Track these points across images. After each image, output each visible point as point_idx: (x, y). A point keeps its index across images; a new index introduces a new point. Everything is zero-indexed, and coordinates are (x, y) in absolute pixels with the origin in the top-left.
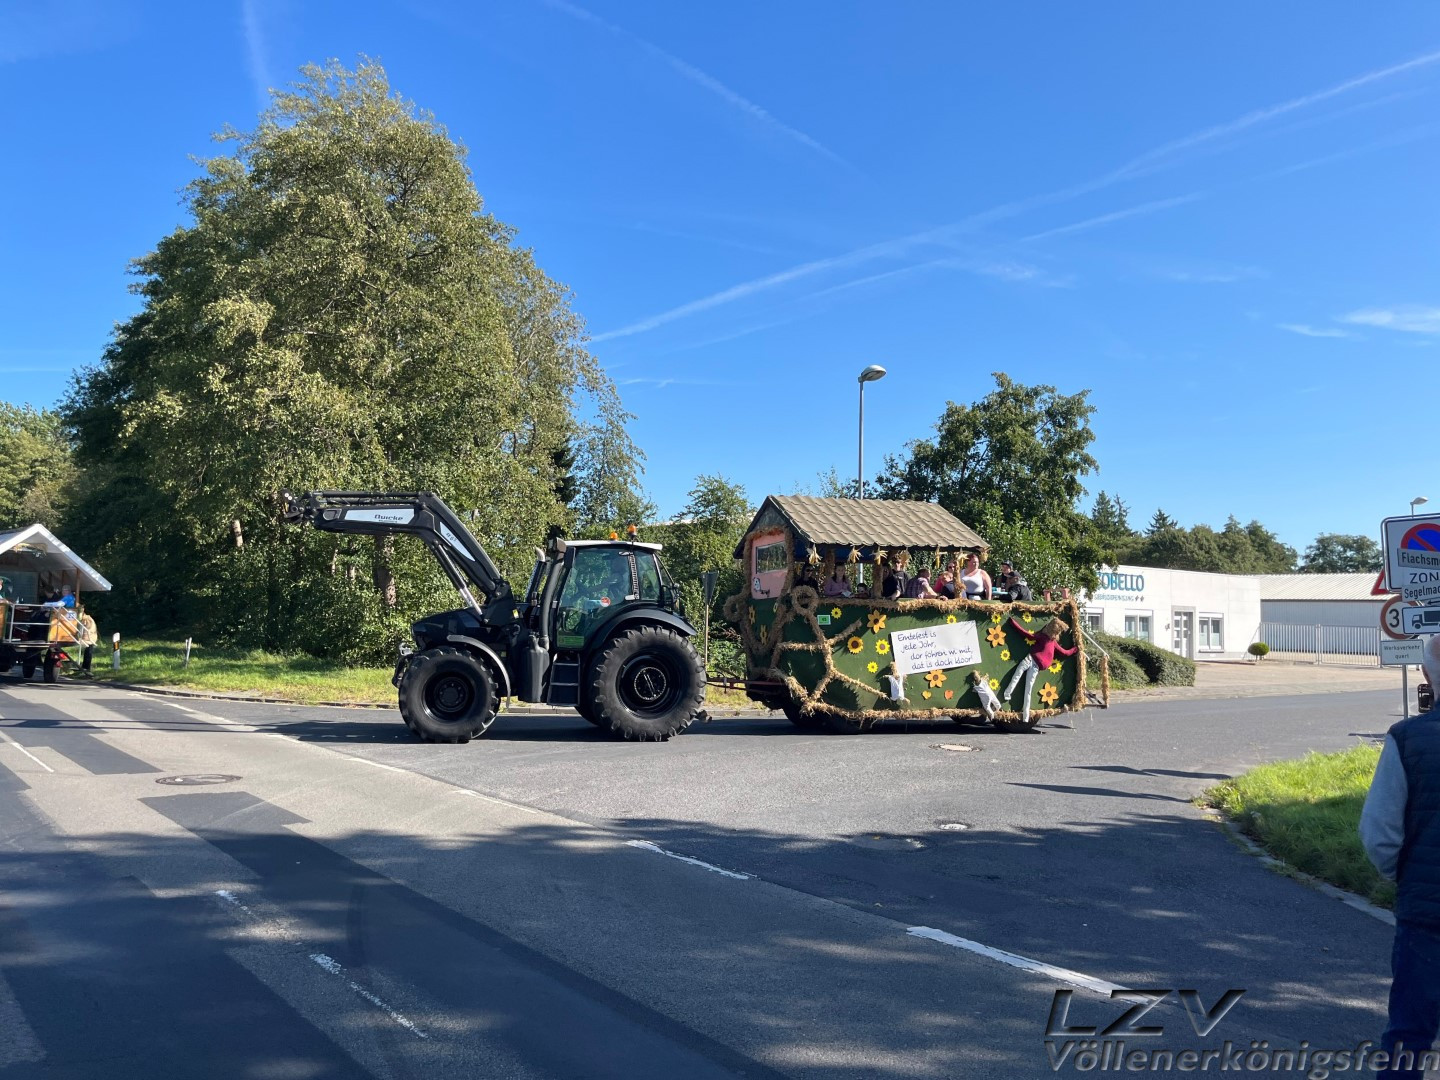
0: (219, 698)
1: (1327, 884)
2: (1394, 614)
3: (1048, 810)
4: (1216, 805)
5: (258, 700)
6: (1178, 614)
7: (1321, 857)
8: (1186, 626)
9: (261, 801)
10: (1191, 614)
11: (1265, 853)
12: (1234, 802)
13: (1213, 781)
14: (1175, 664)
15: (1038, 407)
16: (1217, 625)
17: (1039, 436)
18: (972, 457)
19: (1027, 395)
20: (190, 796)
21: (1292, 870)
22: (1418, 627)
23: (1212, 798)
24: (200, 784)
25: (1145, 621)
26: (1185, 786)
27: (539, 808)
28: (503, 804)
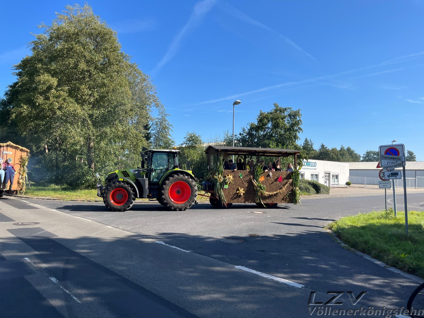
0: (38, 199)
1: (359, 252)
2: (383, 173)
3: (282, 231)
4: (330, 229)
5: (50, 199)
6: (326, 173)
7: (358, 244)
8: (328, 177)
9: (44, 230)
10: (329, 174)
11: (342, 242)
12: (335, 227)
13: (331, 222)
14: (324, 188)
15: (286, 113)
16: (337, 177)
17: (286, 122)
18: (267, 128)
19: (283, 110)
20: (23, 228)
21: (349, 248)
22: (389, 177)
23: (330, 227)
24: (27, 225)
25: (317, 175)
26: (323, 223)
27: (130, 231)
28: (120, 230)
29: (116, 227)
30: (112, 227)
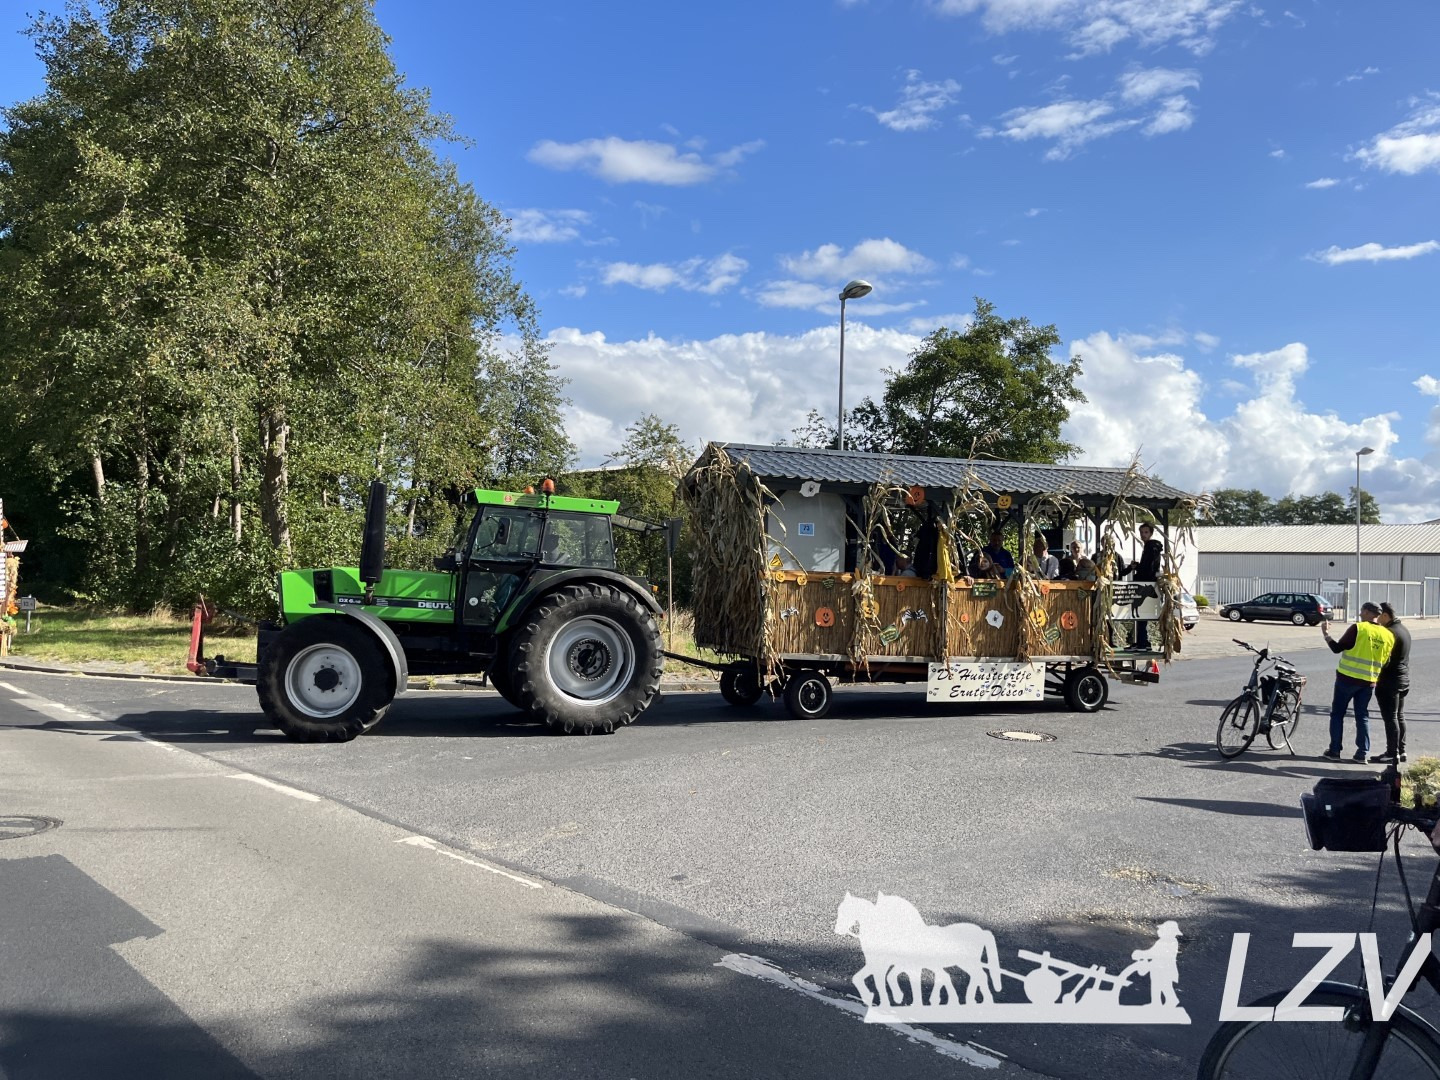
27: (541, 874)
28: (482, 866)
29: (452, 844)
30: (435, 842)
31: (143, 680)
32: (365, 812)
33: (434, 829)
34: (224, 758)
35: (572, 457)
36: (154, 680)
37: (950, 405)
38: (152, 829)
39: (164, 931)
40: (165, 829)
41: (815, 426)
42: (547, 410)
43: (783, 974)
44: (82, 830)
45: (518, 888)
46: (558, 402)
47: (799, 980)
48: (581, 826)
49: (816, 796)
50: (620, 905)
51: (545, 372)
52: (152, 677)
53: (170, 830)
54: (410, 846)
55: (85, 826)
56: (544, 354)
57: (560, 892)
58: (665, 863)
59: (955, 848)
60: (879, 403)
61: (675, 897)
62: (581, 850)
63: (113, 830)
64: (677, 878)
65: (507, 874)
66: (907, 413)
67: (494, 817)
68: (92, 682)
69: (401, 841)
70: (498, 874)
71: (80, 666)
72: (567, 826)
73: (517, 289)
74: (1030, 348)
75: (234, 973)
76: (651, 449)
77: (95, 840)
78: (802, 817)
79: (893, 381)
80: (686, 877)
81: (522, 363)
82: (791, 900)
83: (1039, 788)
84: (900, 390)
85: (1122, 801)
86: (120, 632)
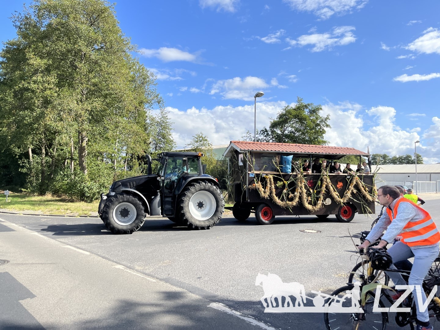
27: (156, 277)
28: (138, 274)
29: (130, 268)
30: (124, 267)
31: (40, 216)
32: (103, 257)
33: (124, 263)
34: (62, 241)
35: (175, 146)
36: (44, 216)
37: (290, 129)
38: (36, 264)
39: (36, 296)
40: (40, 264)
41: (248, 136)
42: (167, 131)
43: (229, 309)
44: (15, 264)
45: (148, 282)
46: (171, 129)
47: (234, 311)
48: (170, 261)
49: (245, 251)
50: (180, 287)
51: (167, 120)
52: (43, 215)
53: (42, 264)
54: (116, 268)
55: (16, 263)
56: (167, 115)
57: (162, 283)
58: (195, 273)
59: (287, 267)
60: (268, 129)
61: (197, 284)
62: (170, 269)
63: (25, 264)
64: (199, 278)
65: (146, 277)
66: (276, 131)
67: (144, 259)
68: (25, 217)
69: (114, 267)
70: (143, 277)
71: (22, 212)
72: (166, 262)
73: (158, 95)
74: (314, 112)
75: (56, 310)
76: (199, 143)
77: (19, 267)
78: (240, 258)
79: (272, 122)
80: (201, 278)
81: (160, 118)
82: (234, 285)
83: (314, 248)
84: (274, 125)
85: (340, 252)
86: (35, 201)
